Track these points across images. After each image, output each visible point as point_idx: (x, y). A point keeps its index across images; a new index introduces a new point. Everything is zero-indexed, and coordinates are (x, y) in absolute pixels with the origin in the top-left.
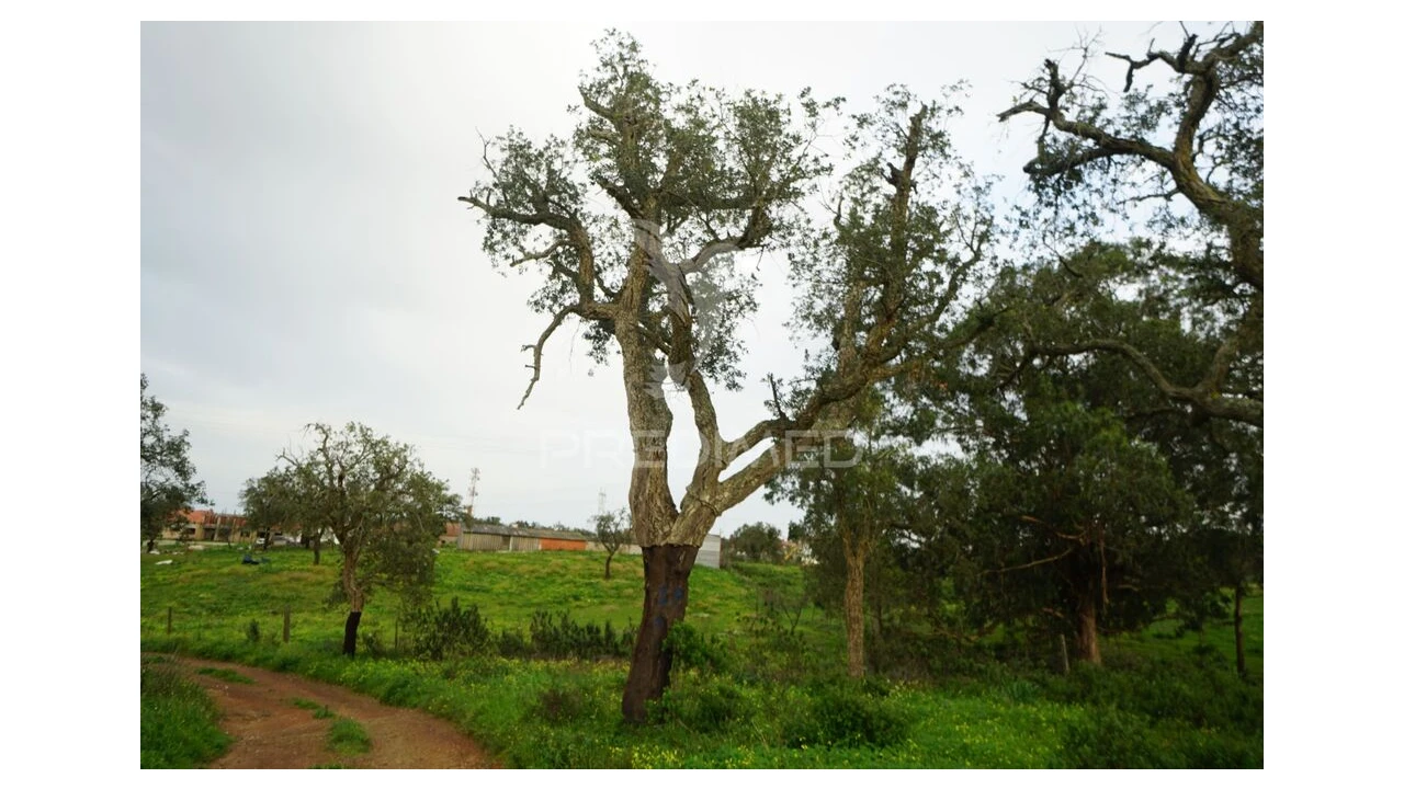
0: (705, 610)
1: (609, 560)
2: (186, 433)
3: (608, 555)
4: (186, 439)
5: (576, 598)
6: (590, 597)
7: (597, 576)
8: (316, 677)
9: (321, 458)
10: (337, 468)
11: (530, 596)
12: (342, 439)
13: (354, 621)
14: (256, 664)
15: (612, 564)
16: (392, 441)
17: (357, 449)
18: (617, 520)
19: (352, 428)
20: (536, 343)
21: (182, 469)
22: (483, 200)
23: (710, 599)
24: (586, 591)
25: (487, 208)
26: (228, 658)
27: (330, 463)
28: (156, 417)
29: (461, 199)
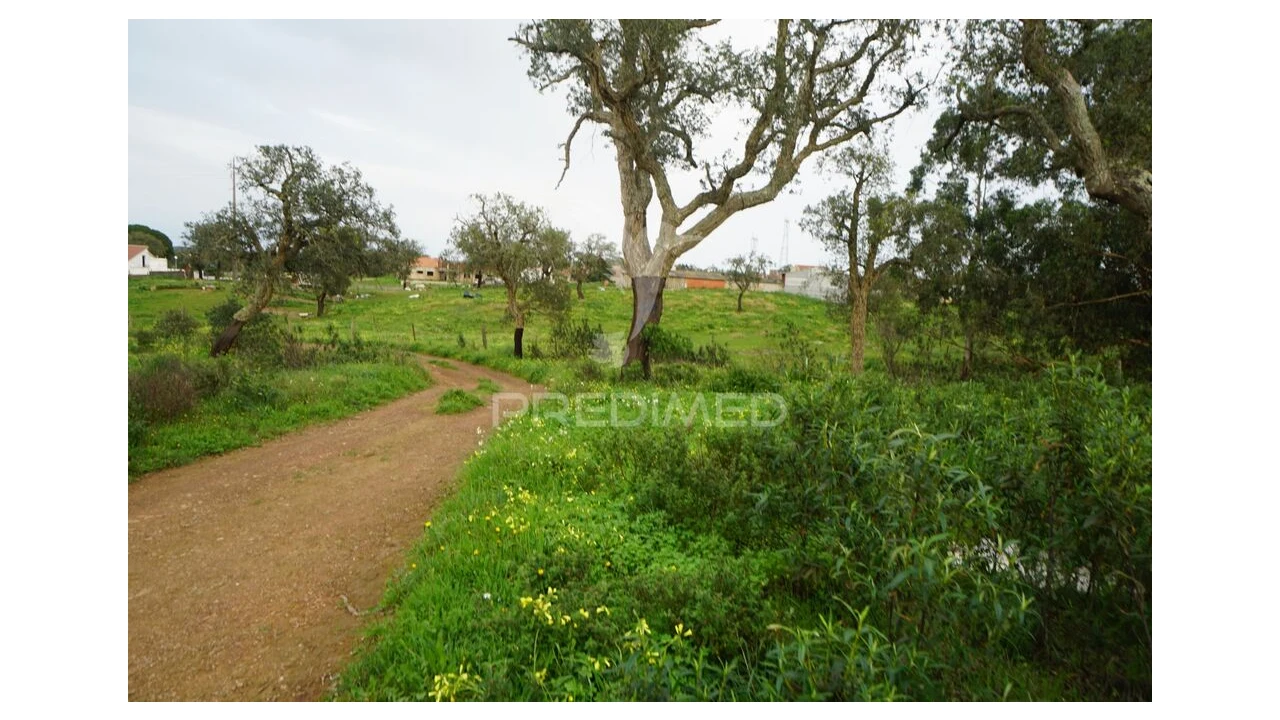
0: (821, 338)
1: (741, 295)
2: (392, 206)
3: (739, 292)
4: (393, 210)
5: (711, 327)
6: (723, 325)
7: (730, 310)
8: (495, 368)
9: (482, 220)
10: (493, 227)
11: (673, 325)
12: (493, 205)
13: (519, 334)
14: (463, 359)
15: (744, 300)
16: (527, 206)
17: (504, 212)
18: (747, 262)
19: (499, 196)
20: (566, 142)
21: (392, 230)
22: (524, 38)
23: (829, 330)
24: (719, 321)
25: (528, 44)
26: (446, 356)
27: (490, 223)
28: (371, 196)
29: (510, 39)
